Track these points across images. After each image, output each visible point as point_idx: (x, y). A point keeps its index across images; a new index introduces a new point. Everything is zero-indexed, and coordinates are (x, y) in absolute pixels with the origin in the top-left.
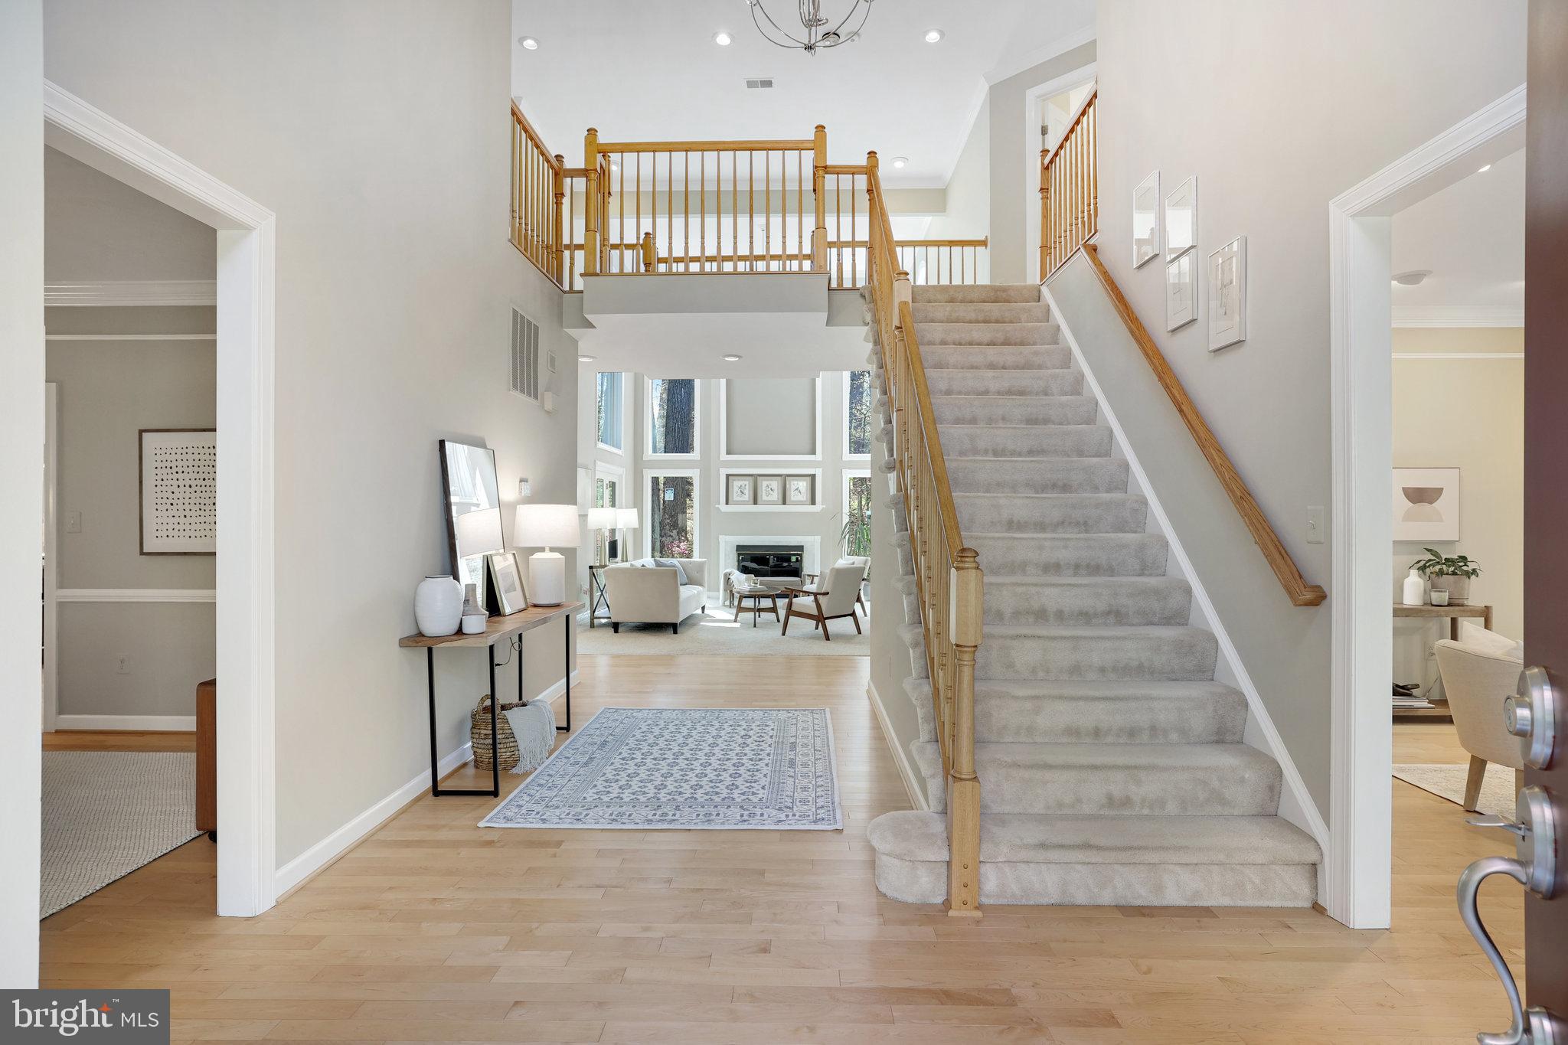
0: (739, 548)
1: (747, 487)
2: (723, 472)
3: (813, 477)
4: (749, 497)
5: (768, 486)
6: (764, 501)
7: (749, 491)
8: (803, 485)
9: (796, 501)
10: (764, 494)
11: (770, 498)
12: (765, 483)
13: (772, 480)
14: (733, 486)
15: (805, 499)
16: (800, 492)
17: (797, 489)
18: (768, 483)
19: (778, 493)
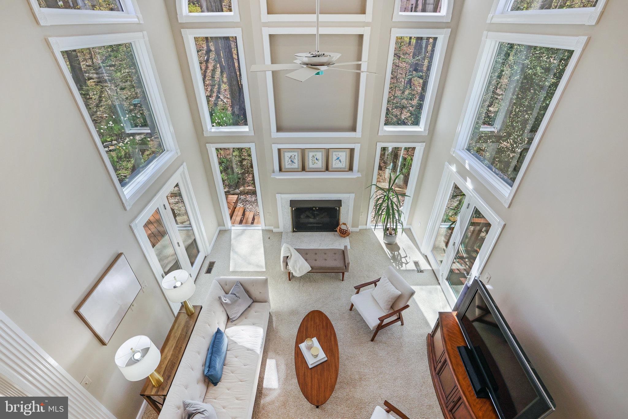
0: (292, 202)
1: (296, 157)
2: (275, 148)
3: (352, 151)
4: (298, 165)
5: (313, 156)
6: (311, 168)
7: (298, 160)
8: (344, 156)
9: (337, 168)
10: (310, 161)
11: (315, 166)
12: (311, 154)
13: (317, 151)
14: (284, 156)
15: (344, 166)
16: (340, 161)
17: (338, 159)
18: (314, 154)
19: (322, 162)
